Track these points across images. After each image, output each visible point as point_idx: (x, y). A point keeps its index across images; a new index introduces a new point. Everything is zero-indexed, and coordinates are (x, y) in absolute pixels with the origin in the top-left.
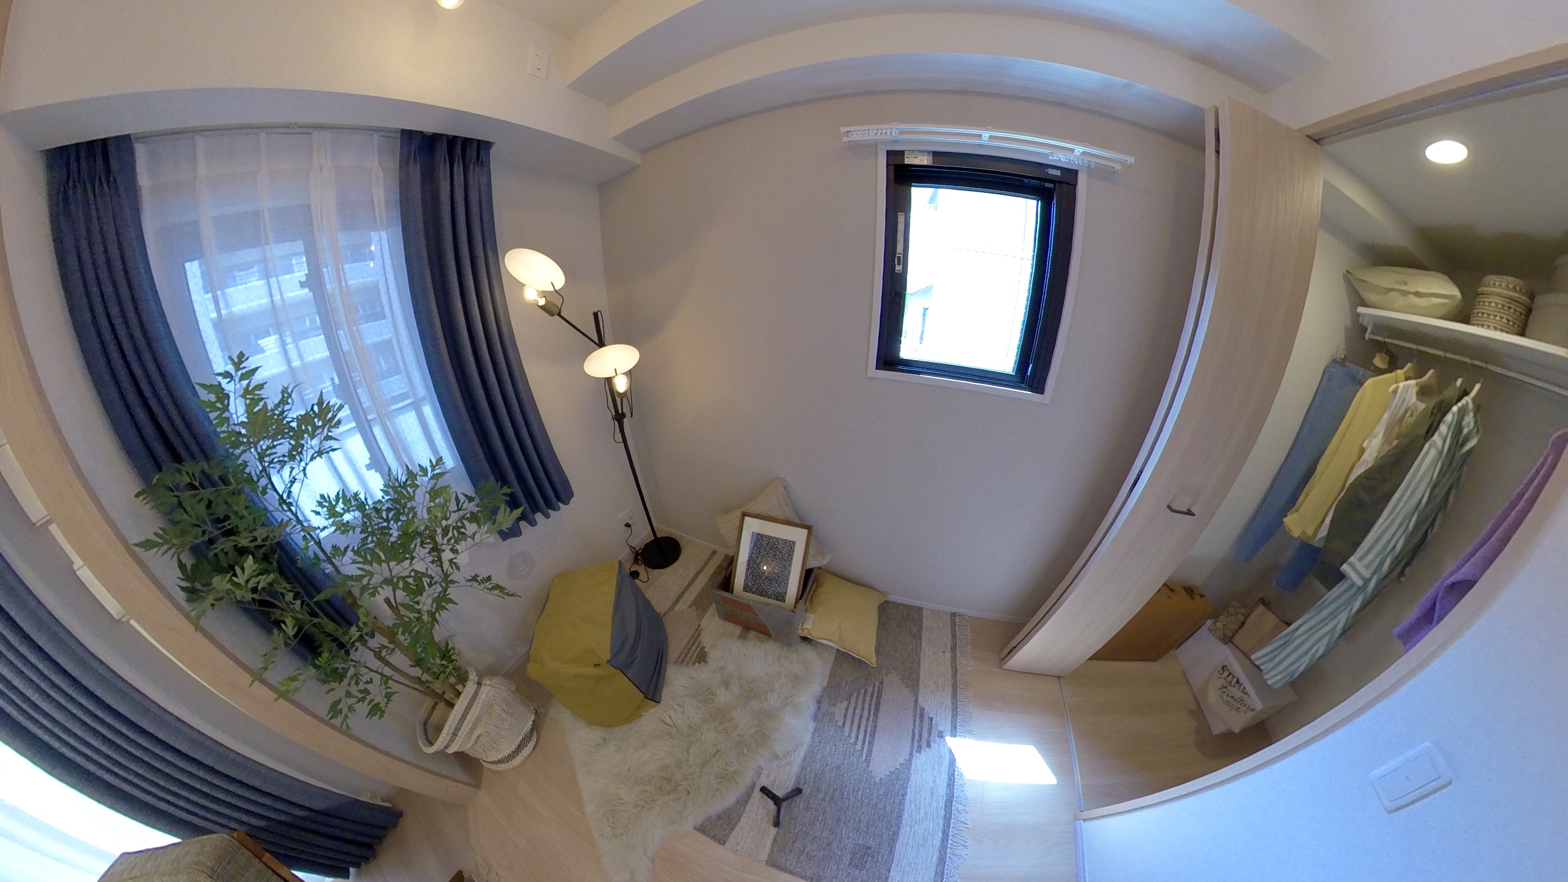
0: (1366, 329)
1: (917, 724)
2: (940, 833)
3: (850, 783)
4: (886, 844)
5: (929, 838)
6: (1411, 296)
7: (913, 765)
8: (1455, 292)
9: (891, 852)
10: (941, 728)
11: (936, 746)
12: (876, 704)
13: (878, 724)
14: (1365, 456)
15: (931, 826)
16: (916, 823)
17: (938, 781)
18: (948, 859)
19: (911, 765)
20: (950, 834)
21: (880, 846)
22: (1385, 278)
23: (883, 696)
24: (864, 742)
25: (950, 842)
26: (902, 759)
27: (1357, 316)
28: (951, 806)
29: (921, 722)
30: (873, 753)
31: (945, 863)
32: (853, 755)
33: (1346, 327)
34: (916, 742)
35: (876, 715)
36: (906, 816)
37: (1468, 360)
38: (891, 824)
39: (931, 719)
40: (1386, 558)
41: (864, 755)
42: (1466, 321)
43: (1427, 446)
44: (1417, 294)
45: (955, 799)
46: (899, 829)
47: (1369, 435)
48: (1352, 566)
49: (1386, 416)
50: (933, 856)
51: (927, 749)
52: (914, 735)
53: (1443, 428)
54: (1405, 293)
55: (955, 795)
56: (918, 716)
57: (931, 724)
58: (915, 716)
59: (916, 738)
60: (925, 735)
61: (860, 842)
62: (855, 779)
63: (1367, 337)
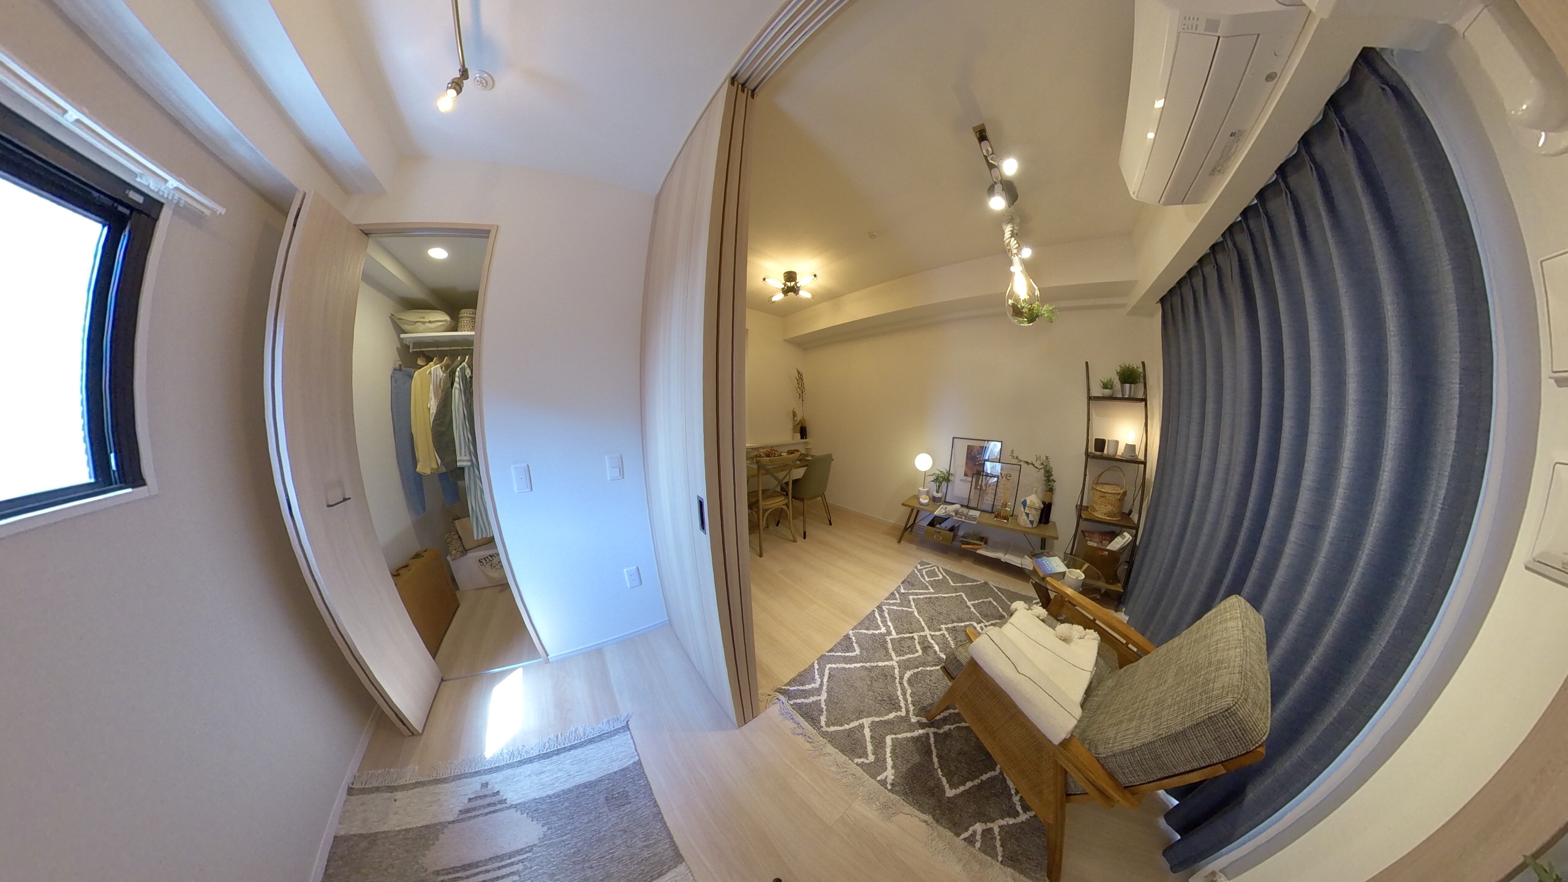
0: (409, 346)
1: (477, 813)
2: (571, 752)
3: (561, 852)
4: (597, 788)
5: (577, 758)
6: (427, 324)
7: (519, 801)
8: (447, 318)
9: (600, 780)
10: (479, 787)
11: (496, 786)
12: (465, 870)
13: (488, 858)
14: (431, 411)
15: (568, 761)
16: (569, 775)
17: (528, 773)
18: (589, 737)
19: (519, 804)
20: (570, 744)
21: (600, 792)
22: (412, 316)
23: (452, 865)
24: (512, 864)
25: (576, 742)
26: (515, 815)
27: (401, 340)
28: (547, 753)
29: (474, 809)
30: (520, 847)
31: (593, 738)
32: (531, 867)
33: (397, 348)
34: (496, 808)
35: (475, 865)
36: (567, 786)
37: (460, 348)
38: (579, 794)
39: (470, 800)
40: (469, 445)
41: (525, 856)
42: (456, 330)
43: (453, 390)
44: (430, 322)
45: (541, 752)
46: (579, 786)
47: (428, 400)
48: (460, 461)
49: (431, 387)
50: (590, 749)
51: (501, 794)
52: (490, 813)
53: (457, 379)
54: (424, 323)
55: (538, 754)
56: (469, 815)
57: (476, 798)
58: (470, 818)
59: (492, 809)
60: (488, 800)
61: (606, 809)
62: (554, 851)
63: (411, 351)
